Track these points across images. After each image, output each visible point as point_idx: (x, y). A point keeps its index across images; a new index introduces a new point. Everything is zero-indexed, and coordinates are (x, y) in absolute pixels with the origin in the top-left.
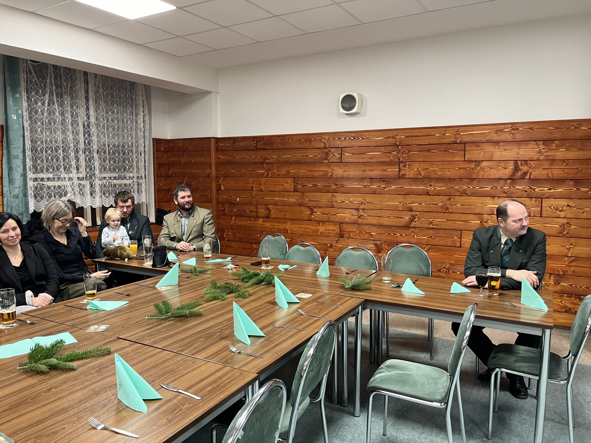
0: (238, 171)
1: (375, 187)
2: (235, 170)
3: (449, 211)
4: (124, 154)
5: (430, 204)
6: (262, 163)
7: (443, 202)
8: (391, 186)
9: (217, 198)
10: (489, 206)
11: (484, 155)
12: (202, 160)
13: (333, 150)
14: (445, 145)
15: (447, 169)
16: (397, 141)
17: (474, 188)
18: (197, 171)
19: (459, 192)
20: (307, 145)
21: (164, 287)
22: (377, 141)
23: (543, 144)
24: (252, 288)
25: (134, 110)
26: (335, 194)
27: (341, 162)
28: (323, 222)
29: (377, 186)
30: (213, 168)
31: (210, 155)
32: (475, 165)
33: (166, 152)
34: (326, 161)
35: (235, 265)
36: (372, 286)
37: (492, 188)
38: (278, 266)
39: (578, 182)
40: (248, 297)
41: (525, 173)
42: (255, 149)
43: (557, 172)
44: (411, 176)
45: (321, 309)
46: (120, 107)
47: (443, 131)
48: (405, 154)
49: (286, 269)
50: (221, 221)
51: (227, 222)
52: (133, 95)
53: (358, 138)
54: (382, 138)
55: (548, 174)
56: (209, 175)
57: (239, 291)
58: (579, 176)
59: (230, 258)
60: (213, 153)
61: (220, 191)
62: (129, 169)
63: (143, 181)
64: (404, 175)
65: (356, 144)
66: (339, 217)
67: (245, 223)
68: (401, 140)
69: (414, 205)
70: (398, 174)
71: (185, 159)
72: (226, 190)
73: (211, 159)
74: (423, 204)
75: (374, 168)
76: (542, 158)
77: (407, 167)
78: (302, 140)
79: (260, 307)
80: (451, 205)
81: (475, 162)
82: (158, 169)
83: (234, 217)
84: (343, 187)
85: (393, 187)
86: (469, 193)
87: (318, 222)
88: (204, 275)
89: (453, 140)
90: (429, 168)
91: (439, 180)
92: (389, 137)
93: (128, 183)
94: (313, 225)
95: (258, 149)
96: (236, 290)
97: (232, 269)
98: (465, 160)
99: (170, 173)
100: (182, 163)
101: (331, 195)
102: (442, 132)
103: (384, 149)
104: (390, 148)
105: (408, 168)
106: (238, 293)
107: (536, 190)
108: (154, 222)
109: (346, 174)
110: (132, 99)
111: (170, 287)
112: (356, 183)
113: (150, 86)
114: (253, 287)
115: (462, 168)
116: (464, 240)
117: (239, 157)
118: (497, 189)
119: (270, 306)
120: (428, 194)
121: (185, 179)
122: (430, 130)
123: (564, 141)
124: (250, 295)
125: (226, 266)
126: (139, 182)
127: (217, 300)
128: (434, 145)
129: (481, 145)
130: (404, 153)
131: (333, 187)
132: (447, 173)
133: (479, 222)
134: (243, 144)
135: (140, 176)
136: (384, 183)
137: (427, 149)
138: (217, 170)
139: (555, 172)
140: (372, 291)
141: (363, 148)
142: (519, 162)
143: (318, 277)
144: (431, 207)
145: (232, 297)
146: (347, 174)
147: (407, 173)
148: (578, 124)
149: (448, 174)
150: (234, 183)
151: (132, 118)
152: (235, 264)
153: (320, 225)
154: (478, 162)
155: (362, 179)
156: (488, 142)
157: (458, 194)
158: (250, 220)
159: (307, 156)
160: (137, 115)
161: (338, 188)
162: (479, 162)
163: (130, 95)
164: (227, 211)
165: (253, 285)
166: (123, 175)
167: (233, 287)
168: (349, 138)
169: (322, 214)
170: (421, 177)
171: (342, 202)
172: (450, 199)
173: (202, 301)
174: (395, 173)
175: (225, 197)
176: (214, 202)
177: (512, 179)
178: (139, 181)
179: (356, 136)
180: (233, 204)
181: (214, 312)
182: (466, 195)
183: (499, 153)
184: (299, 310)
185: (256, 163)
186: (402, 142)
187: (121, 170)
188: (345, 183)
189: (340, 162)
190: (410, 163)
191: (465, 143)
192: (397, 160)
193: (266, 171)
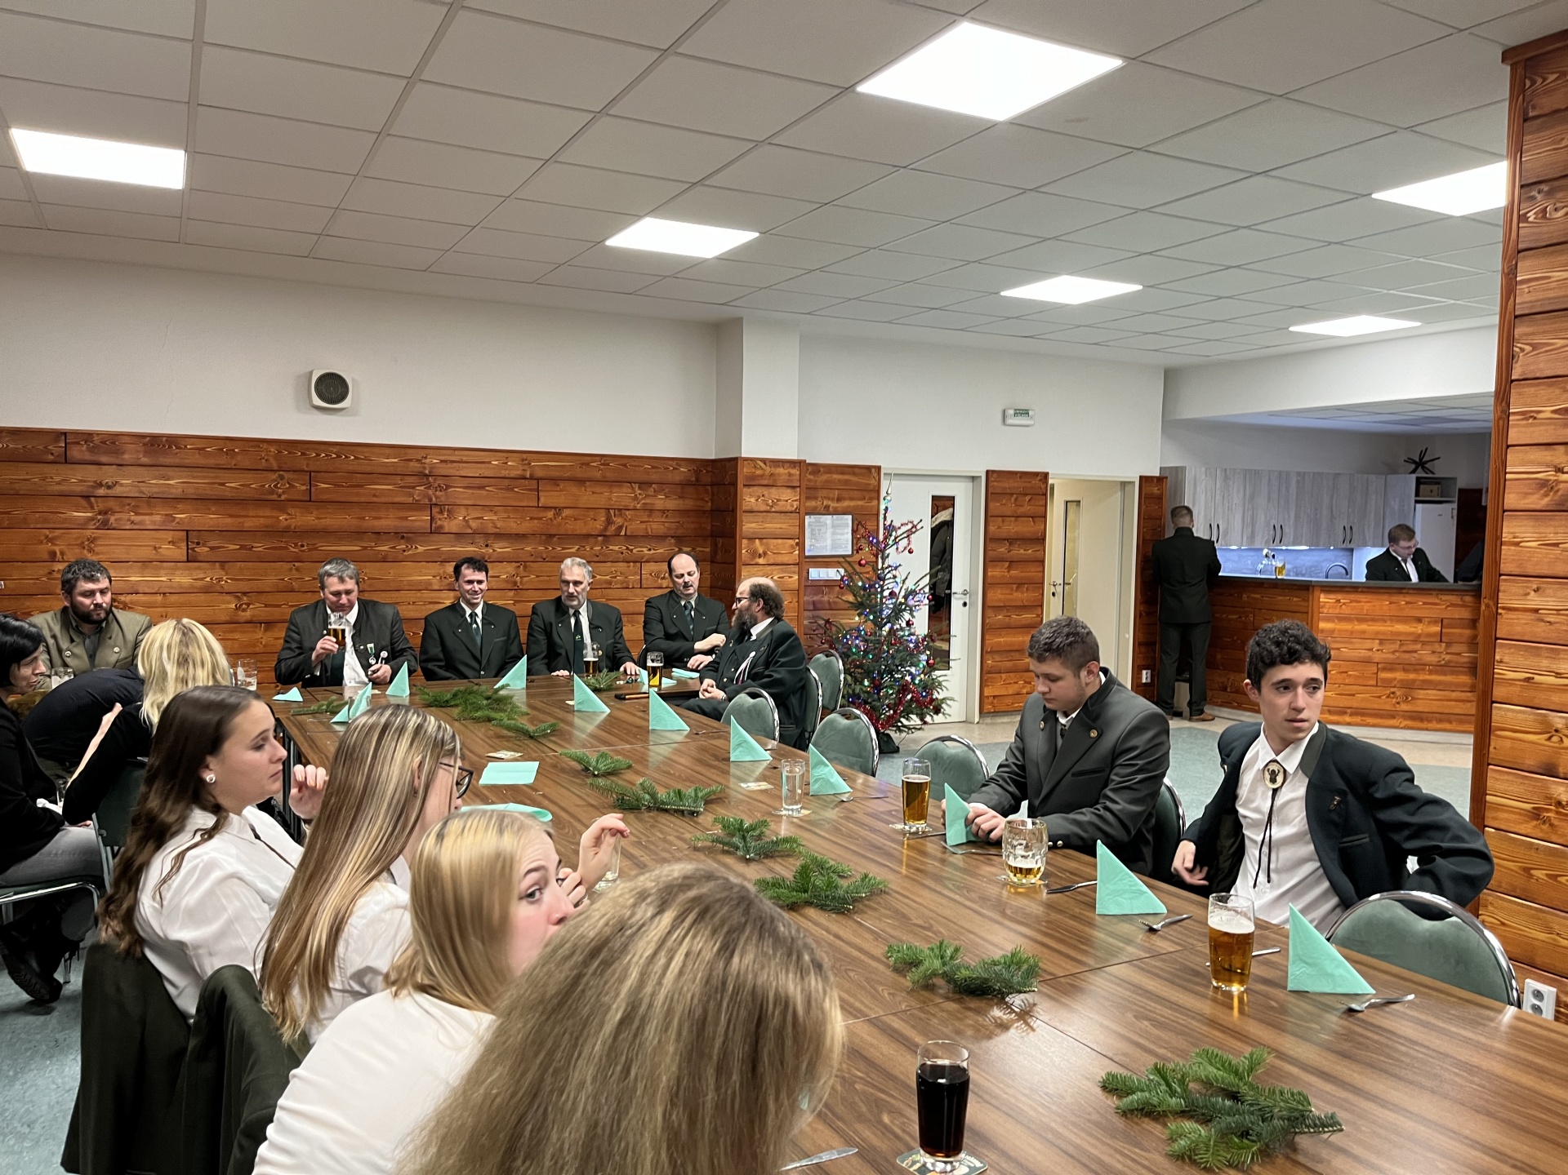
1: (385, 548)
3: (518, 587)
6: (86, 496)
7: (508, 572)
8: (416, 548)
11: (566, 499)
13: (291, 476)
14: (507, 480)
15: (512, 518)
16: (425, 468)
17: (554, 549)
19: (532, 555)
20: (222, 460)
22: (385, 465)
23: (640, 488)
26: (296, 564)
27: (310, 501)
28: (269, 623)
29: (389, 548)
32: (554, 514)
34: (274, 498)
37: (579, 549)
39: (680, 539)
41: (620, 528)
42: (62, 460)
43: (657, 526)
44: (454, 530)
47: (503, 457)
48: (441, 491)
53: (346, 457)
54: (396, 460)
55: (646, 529)
58: (680, 532)
64: (440, 527)
65: (343, 466)
68: (433, 466)
70: (430, 525)
75: (382, 514)
76: (638, 506)
77: (446, 513)
78: (208, 449)
80: (521, 577)
81: (553, 510)
84: (316, 549)
85: (421, 549)
86: (547, 557)
89: (519, 472)
90: (483, 517)
91: (500, 536)
92: (411, 460)
95: (70, 462)
98: (540, 505)
101: (288, 567)
102: (500, 458)
103: (401, 480)
104: (412, 479)
105: (447, 515)
107: (634, 551)
109: (322, 523)
112: (343, 543)
115: (536, 519)
117: (6, 477)
122: (481, 453)
123: (662, 486)
128: (489, 480)
129: (561, 484)
130: (439, 489)
131: (293, 550)
132: (512, 525)
134: (20, 446)
136: (402, 541)
137: (478, 485)
139: (655, 526)
141: (358, 475)
142: (612, 512)
146: (324, 523)
147: (445, 524)
148: (677, 464)
149: (514, 527)
153: (259, 630)
154: (558, 510)
155: (358, 534)
156: (569, 479)
157: (532, 558)
161: (304, 551)
168: (327, 455)
169: (266, 606)
170: (470, 531)
172: (518, 567)
174: (425, 524)
177: (604, 536)
179: (342, 451)
182: (543, 560)
183: (586, 498)
185: (64, 495)
186: (435, 470)
188: (319, 542)
189: (308, 500)
190: (449, 507)
191: (538, 479)
192: (427, 501)
193: (100, 514)
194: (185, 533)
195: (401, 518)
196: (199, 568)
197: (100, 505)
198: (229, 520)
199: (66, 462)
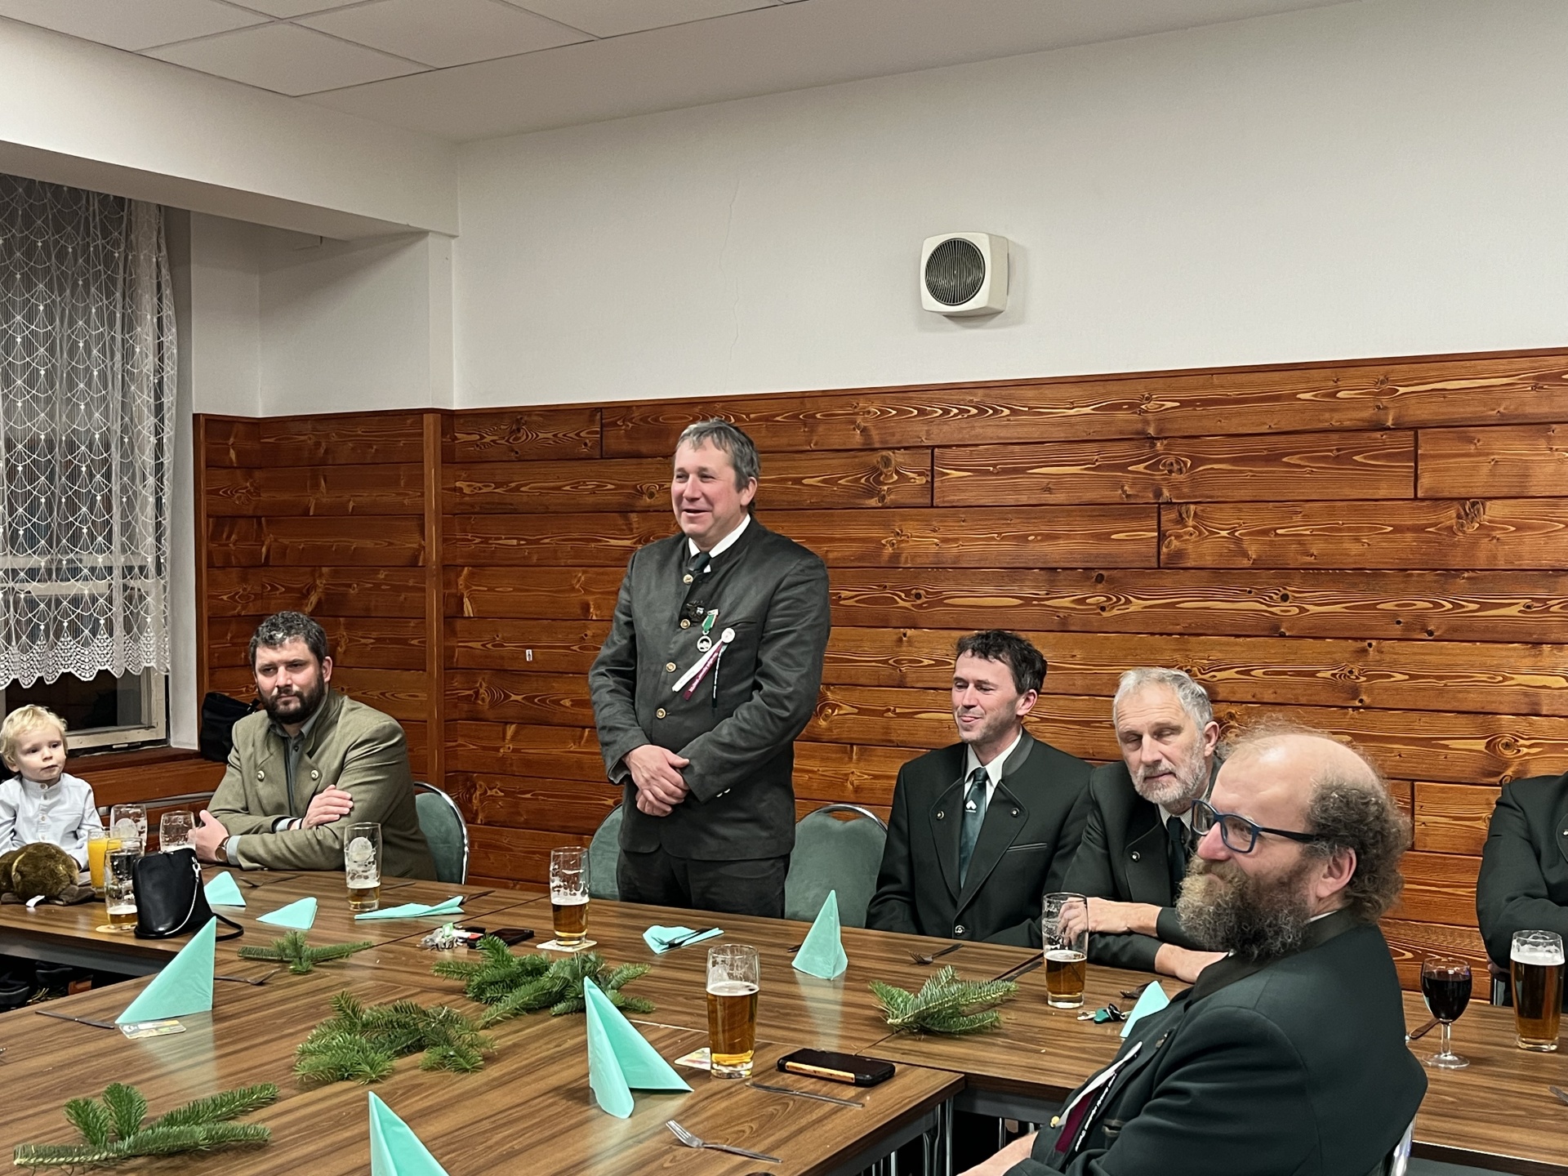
0: (529, 542)
1: (1066, 602)
2: (519, 539)
3: (1361, 701)
4: (73, 477)
5: (1284, 673)
6: (624, 511)
7: (1335, 664)
8: (1128, 602)
9: (445, 648)
10: (1520, 679)
11: (1492, 474)
12: (389, 497)
13: (898, 457)
14: (1335, 436)
15: (1350, 529)
16: (1146, 422)
17: (1456, 606)
18: (369, 544)
19: (1399, 623)
20: (799, 437)
21: (150, 1025)
22: (1067, 422)
24: (508, 1029)
25: (119, 306)
26: (909, 632)
27: (932, 507)
28: (865, 746)
29: (1073, 601)
30: (432, 530)
31: (418, 481)
32: (1459, 517)
33: (247, 467)
34: (874, 502)
35: (468, 930)
36: (1003, 1018)
37: (1529, 607)
38: (645, 930)
40: (480, 1068)
42: (597, 454)
44: (1208, 562)
45: (772, 1116)
46: (61, 292)
47: (1327, 379)
48: (1180, 471)
49: (672, 945)
50: (460, 741)
51: (484, 748)
52: (116, 244)
53: (996, 411)
54: (1088, 410)
56: (416, 558)
57: (448, 1042)
59: (459, 899)
60: (431, 472)
61: (459, 624)
62: (93, 538)
63: (149, 585)
64: (1179, 554)
65: (990, 432)
66: (925, 724)
67: (554, 751)
68: (1163, 418)
69: (1220, 675)
70: (1155, 550)
71: (321, 496)
72: (481, 617)
73: (423, 495)
74: (1258, 673)
75: (1061, 529)
77: (1191, 522)
78: (778, 418)
79: (516, 1113)
80: (1370, 678)
81: (1456, 505)
82: (213, 537)
83: (514, 726)
84: (940, 603)
85: (1137, 605)
86: (1438, 629)
87: (846, 746)
88: (327, 972)
89: (1367, 414)
90: (1275, 529)
91: (1319, 574)
92: (1117, 407)
93: (86, 592)
94: (823, 759)
95: (606, 455)
96: (433, 1037)
97: (451, 945)
98: (1420, 495)
99: (264, 549)
100: (311, 514)
101: (895, 637)
102: (1323, 384)
103: (1099, 453)
104: (1121, 450)
105: (1194, 527)
106: (439, 1050)
108: (196, 748)
109: (953, 549)
110: (109, 260)
111: (176, 1022)
112: (990, 589)
113: (189, 211)
114: (516, 1024)
115: (1410, 529)
116: (1423, 818)
117: (533, 485)
118: (1547, 610)
119: (564, 1104)
120: (1274, 630)
121: (321, 575)
122: (1276, 376)
124: (489, 1059)
125: (430, 931)
126: (133, 589)
127: (348, 1079)
128: (1292, 438)
129: (1479, 436)
130: (1176, 467)
131: (901, 603)
132: (1346, 545)
133: (1481, 745)
134: (550, 435)
135: (136, 563)
136: (1100, 586)
137: (1265, 453)
138: (446, 539)
140: (1000, 1041)
141: (1017, 448)
143: (799, 976)
144: (1284, 685)
145: (416, 1067)
146: (955, 550)
147: (1190, 547)
149: (1353, 550)
150: (515, 590)
151: (107, 338)
152: (472, 924)
153: (851, 758)
154: (1470, 504)
155: (1015, 572)
156: (1504, 422)
157: (1397, 630)
158: (578, 740)
159: (798, 481)
160: (129, 325)
161: (920, 606)
162: (1473, 505)
163: (104, 248)
164: (484, 704)
165: (516, 1014)
166: (68, 560)
167: (429, 1024)
168: (962, 411)
169: (861, 711)
170: (1246, 563)
171: (938, 663)
172: (1364, 651)
173: (284, 1086)
174: (1143, 548)
175: (478, 645)
176: (434, 667)
178: (132, 583)
179: (988, 401)
180: (507, 673)
181: (324, 1133)
182: (1425, 636)
183: (1550, 468)
184: (672, 1123)
185: (598, 510)
186: (1168, 426)
187: (59, 541)
188: (946, 588)
189: (929, 503)
190: (1200, 507)
191: (1415, 429)
192: (1150, 496)
195: (1098, 537)
197: (640, 526)
199: (602, 457)
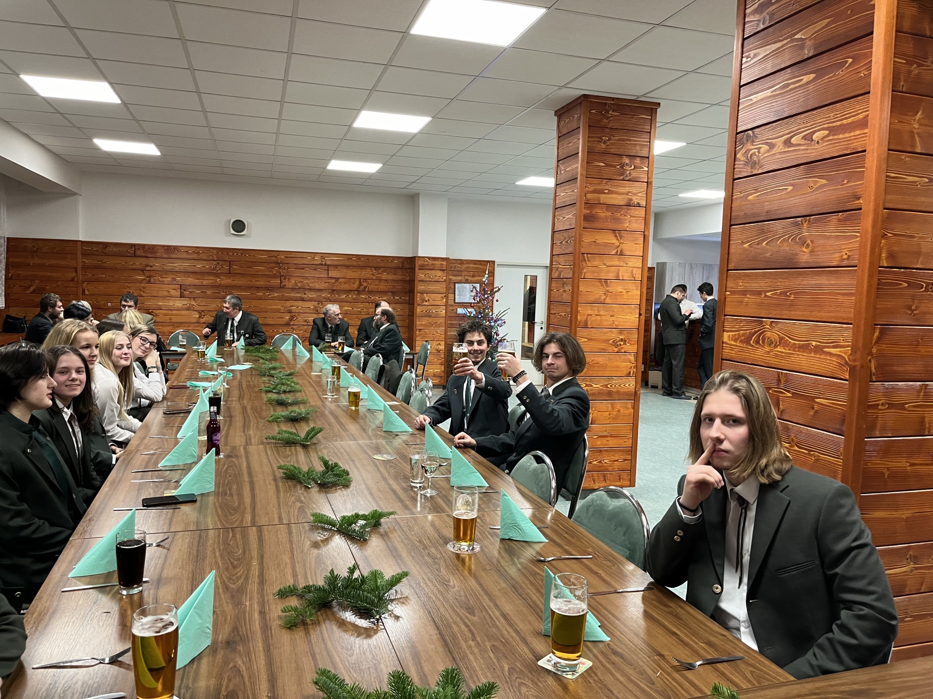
0: (109, 276)
1: (261, 294)
2: (106, 275)
6: (142, 270)
7: (314, 306)
8: (274, 294)
11: (341, 274)
12: (64, 262)
13: (222, 263)
14: (314, 265)
15: (316, 282)
16: (278, 260)
18: (55, 275)
20: (195, 256)
22: (261, 258)
23: (375, 270)
27: (230, 273)
30: (79, 272)
31: (77, 259)
32: (335, 281)
34: (215, 272)
39: (394, 293)
41: (366, 287)
42: (133, 256)
43: (382, 287)
44: (290, 287)
53: (245, 255)
54: (266, 257)
58: (394, 290)
60: (79, 257)
64: (285, 285)
65: (244, 259)
68: (281, 259)
69: (292, 308)
70: (280, 284)
71: (35, 261)
73: (78, 263)
74: (300, 307)
75: (260, 279)
76: (374, 278)
77: (287, 280)
81: (335, 279)
85: (276, 295)
89: (320, 262)
90: (303, 281)
91: (311, 290)
92: (272, 257)
98: (329, 277)
100: (31, 265)
102: (311, 256)
103: (268, 265)
104: (273, 265)
107: (372, 298)
112: (243, 291)
115: (327, 283)
117: (111, 262)
118: (349, 297)
120: (303, 300)
122: (303, 254)
123: (386, 269)
128: (306, 265)
129: (338, 268)
130: (284, 269)
131: (222, 293)
134: (117, 250)
136: (268, 291)
137: (301, 268)
139: (381, 287)
141: (250, 263)
142: (362, 280)
144: (305, 310)
146: (235, 283)
147: (287, 284)
148: (392, 259)
149: (317, 286)
150: (104, 288)
154: (337, 279)
156: (342, 265)
157: (325, 300)
168: (237, 254)
170: (297, 287)
174: (277, 284)
177: (358, 291)
179: (243, 253)
180: (102, 309)
185: (133, 269)
186: (283, 261)
190: (288, 277)
191: (328, 265)
192: (279, 274)
193: (148, 277)
194: (179, 286)
195: (268, 281)
196: (185, 300)
197: (147, 274)
198: (197, 281)
199: (135, 256)
